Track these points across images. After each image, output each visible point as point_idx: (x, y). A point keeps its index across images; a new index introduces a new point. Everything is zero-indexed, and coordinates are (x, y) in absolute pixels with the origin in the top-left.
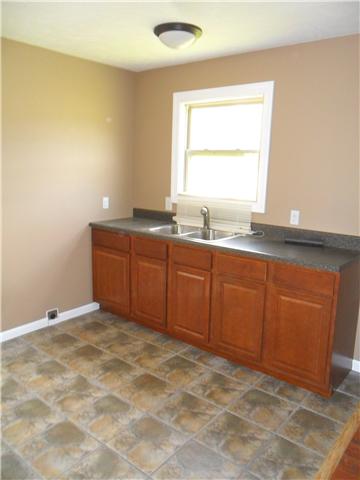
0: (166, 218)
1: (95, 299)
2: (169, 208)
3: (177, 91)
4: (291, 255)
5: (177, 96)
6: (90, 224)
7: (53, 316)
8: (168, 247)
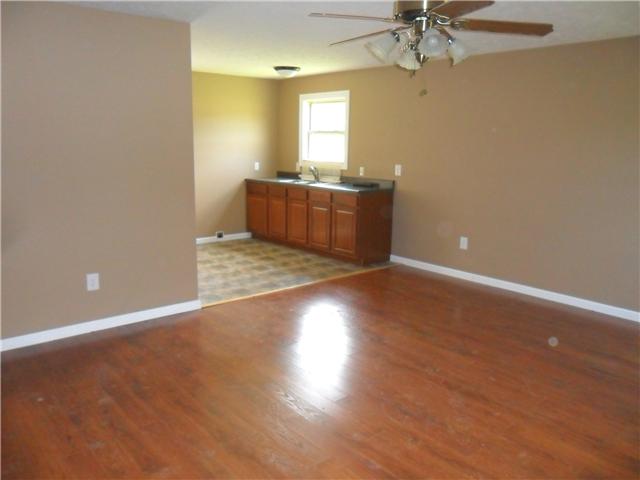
0: (295, 176)
1: (249, 229)
2: (298, 170)
3: (302, 93)
4: (370, 189)
5: (301, 96)
6: (246, 180)
7: (220, 236)
8: (287, 190)
